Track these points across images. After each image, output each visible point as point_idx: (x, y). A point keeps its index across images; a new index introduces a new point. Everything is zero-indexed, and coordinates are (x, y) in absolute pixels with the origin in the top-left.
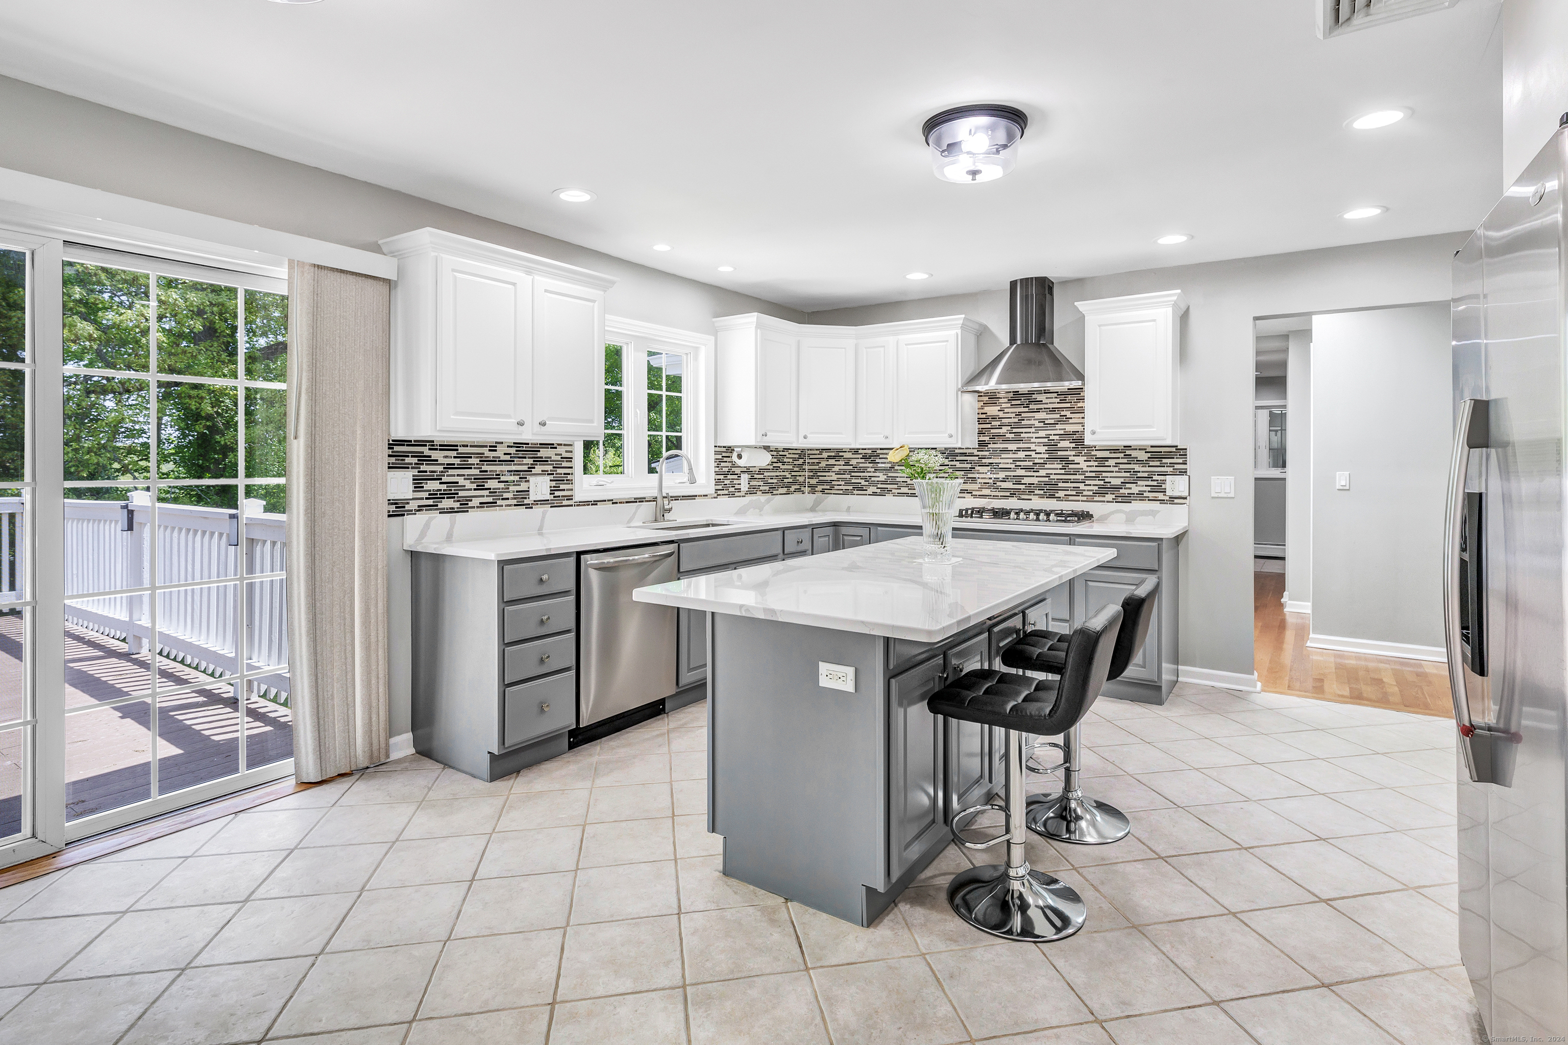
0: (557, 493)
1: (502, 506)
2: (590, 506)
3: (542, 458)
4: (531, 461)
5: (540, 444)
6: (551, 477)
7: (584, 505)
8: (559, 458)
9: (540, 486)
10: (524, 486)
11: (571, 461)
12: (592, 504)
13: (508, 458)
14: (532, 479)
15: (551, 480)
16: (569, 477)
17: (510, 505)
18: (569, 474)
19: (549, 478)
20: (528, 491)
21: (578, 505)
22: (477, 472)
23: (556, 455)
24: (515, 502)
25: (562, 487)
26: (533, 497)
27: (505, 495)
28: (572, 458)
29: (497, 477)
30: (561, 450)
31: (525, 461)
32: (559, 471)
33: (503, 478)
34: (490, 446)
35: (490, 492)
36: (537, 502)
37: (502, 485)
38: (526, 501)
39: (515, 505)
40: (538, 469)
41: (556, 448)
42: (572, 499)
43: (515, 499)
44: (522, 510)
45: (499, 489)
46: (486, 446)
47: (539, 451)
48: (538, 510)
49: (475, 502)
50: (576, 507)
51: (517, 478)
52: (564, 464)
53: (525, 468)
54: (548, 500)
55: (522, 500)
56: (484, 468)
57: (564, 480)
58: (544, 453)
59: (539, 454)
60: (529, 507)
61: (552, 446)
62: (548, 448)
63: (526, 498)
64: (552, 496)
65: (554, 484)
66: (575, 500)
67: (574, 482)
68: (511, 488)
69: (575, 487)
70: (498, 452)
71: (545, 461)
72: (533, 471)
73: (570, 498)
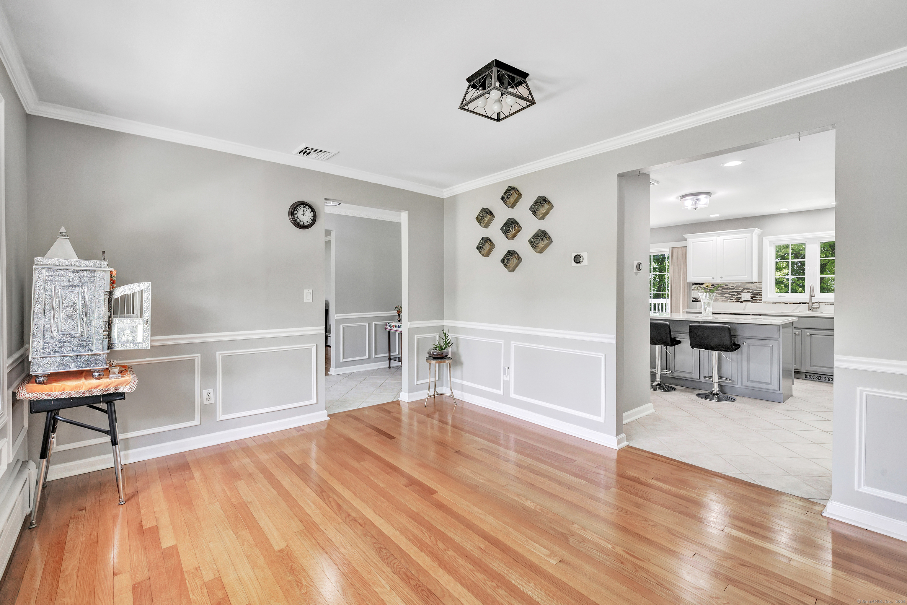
0: (754, 299)
1: (731, 301)
2: (772, 304)
4: (743, 288)
5: (747, 283)
6: (752, 293)
7: (768, 303)
8: (755, 287)
9: (746, 296)
10: (739, 296)
13: (733, 287)
14: (742, 294)
16: (760, 293)
17: (734, 301)
19: (750, 294)
20: (741, 298)
22: (721, 291)
24: (736, 300)
25: (757, 296)
26: (743, 299)
27: (732, 298)
28: (761, 287)
29: (729, 293)
30: (758, 285)
31: (740, 288)
32: (755, 291)
33: (730, 293)
35: (726, 297)
36: (745, 301)
38: (740, 300)
40: (746, 291)
44: (739, 303)
45: (729, 296)
47: (746, 285)
48: (744, 303)
49: (720, 300)
50: (764, 303)
51: (737, 293)
52: (758, 289)
53: (740, 290)
54: (750, 301)
55: (738, 300)
56: (723, 290)
57: (758, 294)
58: (748, 286)
60: (741, 302)
61: (752, 283)
62: (750, 284)
64: (752, 299)
65: (753, 295)
66: (763, 301)
67: (762, 295)
68: (734, 296)
69: (763, 296)
70: (730, 286)
71: (749, 288)
72: (743, 291)
73: (761, 300)
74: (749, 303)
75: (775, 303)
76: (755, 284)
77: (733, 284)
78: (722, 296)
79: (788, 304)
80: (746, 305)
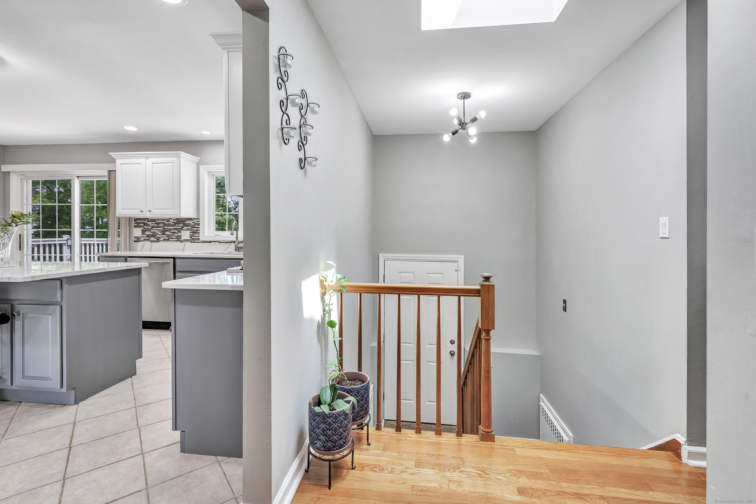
0: (193, 237)
1: (171, 241)
2: (208, 243)
3: (187, 224)
4: (182, 225)
5: (186, 219)
6: (191, 231)
7: (205, 243)
8: (194, 224)
9: (186, 234)
10: (179, 234)
11: (199, 225)
12: (209, 243)
13: (174, 224)
14: (182, 231)
15: (190, 232)
16: (198, 231)
17: (174, 241)
18: (198, 230)
19: (189, 232)
20: (181, 236)
21: (202, 242)
22: (162, 229)
23: (193, 223)
24: (176, 240)
25: (195, 235)
26: (183, 238)
27: (172, 237)
28: (199, 224)
29: (170, 230)
30: (195, 221)
31: (180, 225)
32: (194, 229)
33: (171, 231)
34: (167, 220)
35: (167, 236)
36: (185, 240)
37: (171, 234)
38: (180, 240)
39: (176, 241)
40: (185, 228)
41: (193, 220)
42: (199, 240)
43: (176, 238)
44: (179, 243)
45: (170, 235)
46: (166, 220)
47: (186, 221)
48: (184, 243)
49: (162, 239)
50: (201, 243)
51: (177, 231)
52: (196, 226)
53: (180, 228)
54: (189, 240)
55: (179, 239)
56: (165, 227)
57: (196, 232)
58: (187, 222)
59: (186, 223)
60: (181, 242)
61: (191, 219)
62: (189, 220)
63: (180, 239)
64: (191, 238)
65: (191, 234)
66: (200, 240)
67: (200, 233)
68: (175, 235)
69: (200, 235)
70: (171, 222)
71: (188, 225)
72: (183, 229)
73: (198, 239)
74: (188, 243)
75: (210, 242)
76: (194, 221)
77: (174, 220)
78: (163, 234)
79: (222, 243)
80: (185, 245)
